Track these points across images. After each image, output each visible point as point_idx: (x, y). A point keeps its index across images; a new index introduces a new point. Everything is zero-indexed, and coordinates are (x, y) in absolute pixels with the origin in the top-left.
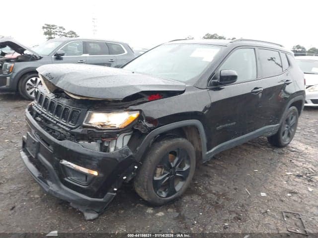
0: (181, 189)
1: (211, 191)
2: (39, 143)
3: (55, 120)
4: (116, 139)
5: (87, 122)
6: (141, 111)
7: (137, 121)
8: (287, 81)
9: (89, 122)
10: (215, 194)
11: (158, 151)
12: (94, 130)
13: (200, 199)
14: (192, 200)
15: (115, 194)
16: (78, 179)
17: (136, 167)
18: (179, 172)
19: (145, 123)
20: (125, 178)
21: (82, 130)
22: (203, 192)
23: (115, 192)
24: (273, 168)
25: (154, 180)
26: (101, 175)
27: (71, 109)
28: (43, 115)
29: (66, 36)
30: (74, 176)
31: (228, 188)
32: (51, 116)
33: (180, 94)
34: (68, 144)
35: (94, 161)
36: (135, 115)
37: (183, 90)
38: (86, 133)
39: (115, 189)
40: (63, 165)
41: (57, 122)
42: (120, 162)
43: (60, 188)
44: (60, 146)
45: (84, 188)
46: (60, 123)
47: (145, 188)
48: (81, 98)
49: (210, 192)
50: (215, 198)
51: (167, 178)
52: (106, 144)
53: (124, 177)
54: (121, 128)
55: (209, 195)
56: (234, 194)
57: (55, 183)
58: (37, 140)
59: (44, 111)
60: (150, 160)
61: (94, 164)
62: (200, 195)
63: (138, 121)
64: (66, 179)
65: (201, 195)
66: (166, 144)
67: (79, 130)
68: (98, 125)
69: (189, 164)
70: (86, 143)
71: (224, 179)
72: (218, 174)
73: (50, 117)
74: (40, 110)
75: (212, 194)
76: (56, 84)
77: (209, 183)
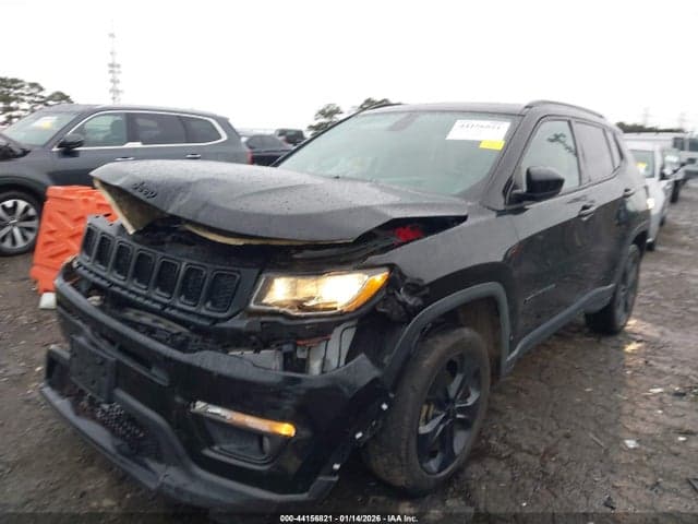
0: (464, 448)
1: (520, 445)
2: (118, 362)
3: (155, 301)
4: (328, 340)
5: (259, 300)
6: (391, 267)
7: (384, 293)
8: (626, 190)
9: (264, 301)
10: (529, 453)
11: (427, 362)
12: (280, 319)
13: (506, 468)
14: (488, 473)
15: (336, 479)
16: (240, 449)
17: (385, 407)
18: (461, 410)
19: (402, 296)
20: (359, 435)
21: (247, 321)
22: (504, 450)
23: (334, 473)
24: (621, 382)
25: (418, 435)
26: (306, 433)
27: (208, 272)
28: (117, 289)
29: (47, 105)
30: (228, 443)
31: (550, 434)
32: (144, 292)
33: (458, 224)
34: (209, 360)
35: (285, 397)
36: (379, 278)
37: (464, 214)
38: (257, 328)
39: (337, 467)
40: (199, 417)
41: (165, 306)
42: (350, 396)
43: (192, 476)
44: (189, 367)
45: (259, 472)
46: (173, 308)
47: (403, 454)
48: (247, 242)
49: (518, 448)
50: (535, 461)
51: (441, 427)
52: (300, 355)
53: (356, 433)
54: (347, 312)
55: (519, 457)
56: (570, 449)
57: (175, 465)
58: (112, 355)
59: (117, 278)
60: (413, 387)
61: (286, 407)
62: (499, 458)
63: (388, 294)
64: (207, 452)
65: (503, 459)
66: (442, 346)
67: (239, 323)
68: (291, 308)
69: (479, 387)
70: (249, 353)
71: (533, 416)
72: (516, 406)
73: (138, 295)
74: (103, 278)
75: (524, 454)
76: (168, 208)
77: (505, 428)
